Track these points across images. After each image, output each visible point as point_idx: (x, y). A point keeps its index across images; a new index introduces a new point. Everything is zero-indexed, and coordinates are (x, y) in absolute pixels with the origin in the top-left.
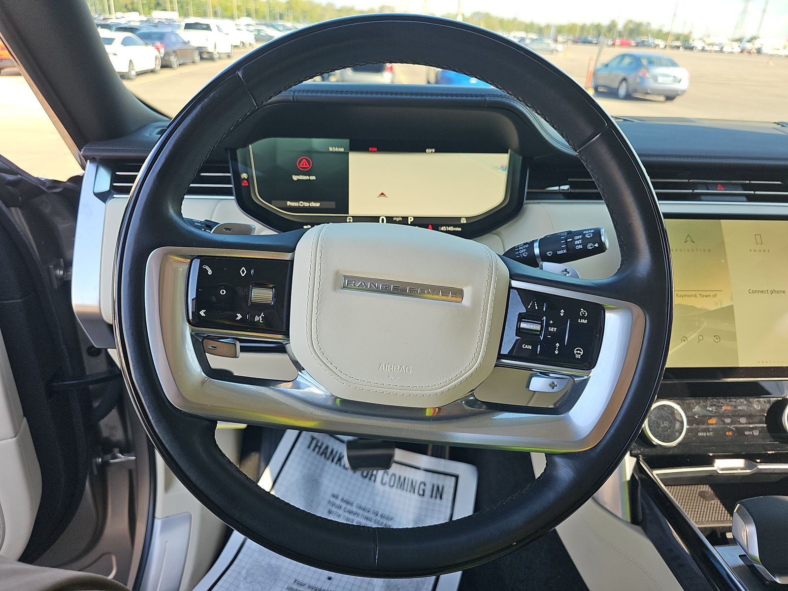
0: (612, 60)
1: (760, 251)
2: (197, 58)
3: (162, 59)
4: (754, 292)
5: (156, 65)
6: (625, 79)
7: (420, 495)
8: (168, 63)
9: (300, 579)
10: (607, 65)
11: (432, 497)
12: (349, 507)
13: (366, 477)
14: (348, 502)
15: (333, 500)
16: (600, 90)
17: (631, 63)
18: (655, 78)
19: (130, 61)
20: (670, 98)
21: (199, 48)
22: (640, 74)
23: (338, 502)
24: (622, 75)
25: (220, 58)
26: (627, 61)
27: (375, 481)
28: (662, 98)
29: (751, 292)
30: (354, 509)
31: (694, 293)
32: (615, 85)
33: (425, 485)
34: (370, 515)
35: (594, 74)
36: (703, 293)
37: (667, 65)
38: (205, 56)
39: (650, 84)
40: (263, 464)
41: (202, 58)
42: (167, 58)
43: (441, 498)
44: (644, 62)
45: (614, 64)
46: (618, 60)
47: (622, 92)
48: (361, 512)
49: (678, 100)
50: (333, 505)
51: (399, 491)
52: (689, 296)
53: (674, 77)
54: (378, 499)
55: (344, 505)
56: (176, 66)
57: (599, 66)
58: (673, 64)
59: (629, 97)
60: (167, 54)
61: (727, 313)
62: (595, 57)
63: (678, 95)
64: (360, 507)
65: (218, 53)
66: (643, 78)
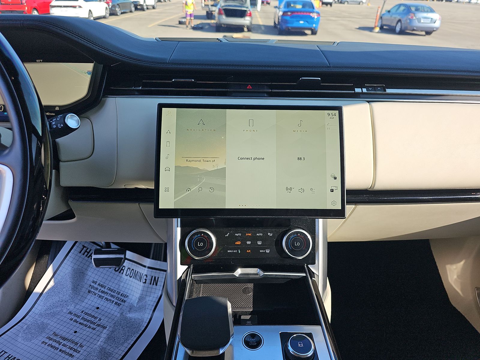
0: (393, 8)
1: (250, 131)
2: (133, 9)
3: (111, 9)
4: (242, 159)
5: (106, 13)
6: (399, 21)
7: (144, 283)
8: (114, 12)
9: (57, 332)
10: (389, 11)
11: (151, 284)
12: (103, 289)
13: (117, 271)
14: (102, 286)
15: (92, 284)
16: (385, 27)
17: (404, 10)
18: (419, 20)
19: (90, 10)
20: (428, 33)
21: (133, 2)
22: (410, 17)
23: (96, 286)
24: (398, 17)
25: (147, 8)
26: (402, 8)
27: (122, 273)
28: (424, 33)
29: (239, 158)
30: (106, 290)
31: (199, 159)
32: (394, 24)
33: (147, 277)
34: (115, 294)
35: (381, 18)
36: (205, 159)
37: (427, 12)
38: (139, 7)
39: (416, 24)
40: (49, 262)
41: (136, 9)
42: (113, 9)
43: (156, 285)
44: (413, 9)
45: (393, 11)
46: (397, 7)
47: (398, 29)
48: (109, 292)
49: (433, 35)
50: (93, 287)
51: (134, 280)
52: (196, 161)
53: (432, 19)
54: (122, 284)
55: (99, 288)
56: (119, 14)
57: (384, 12)
58: (432, 11)
59: (402, 32)
60: (113, 6)
61: (221, 173)
62: (381, 7)
63: (434, 31)
64: (110, 289)
65: (146, 5)
66: (411, 20)
